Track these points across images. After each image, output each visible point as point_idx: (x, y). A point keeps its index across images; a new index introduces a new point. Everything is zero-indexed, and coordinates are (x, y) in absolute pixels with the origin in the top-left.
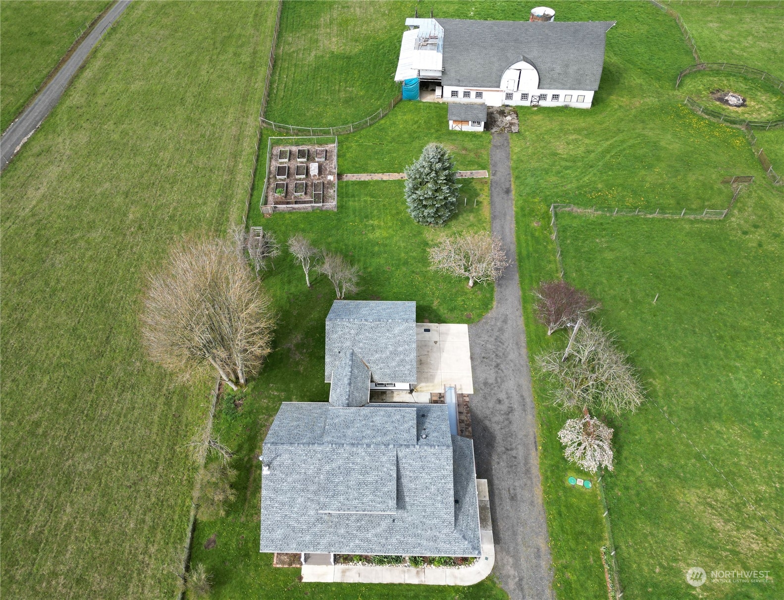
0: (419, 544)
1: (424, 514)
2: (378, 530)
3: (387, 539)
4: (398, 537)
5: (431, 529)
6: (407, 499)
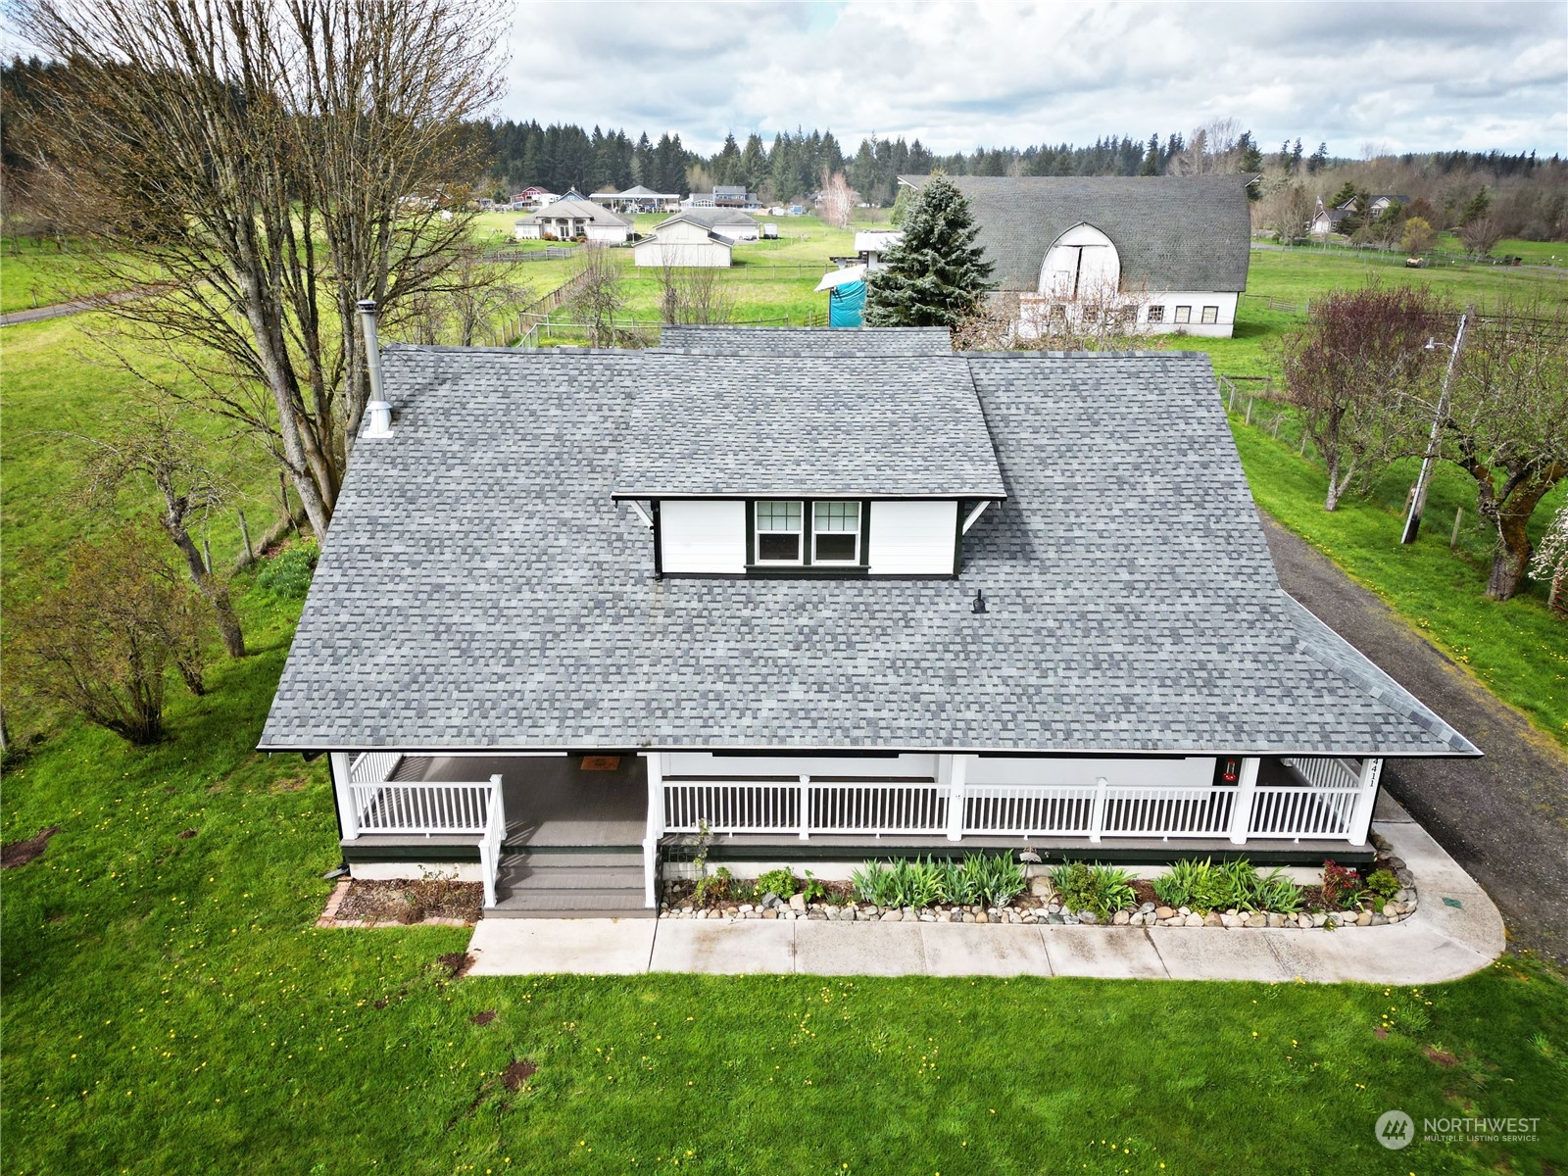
0: (1127, 701)
1: (1125, 576)
2: (904, 643)
3: (952, 680)
4: (1006, 671)
5: (1176, 637)
6: (1036, 523)
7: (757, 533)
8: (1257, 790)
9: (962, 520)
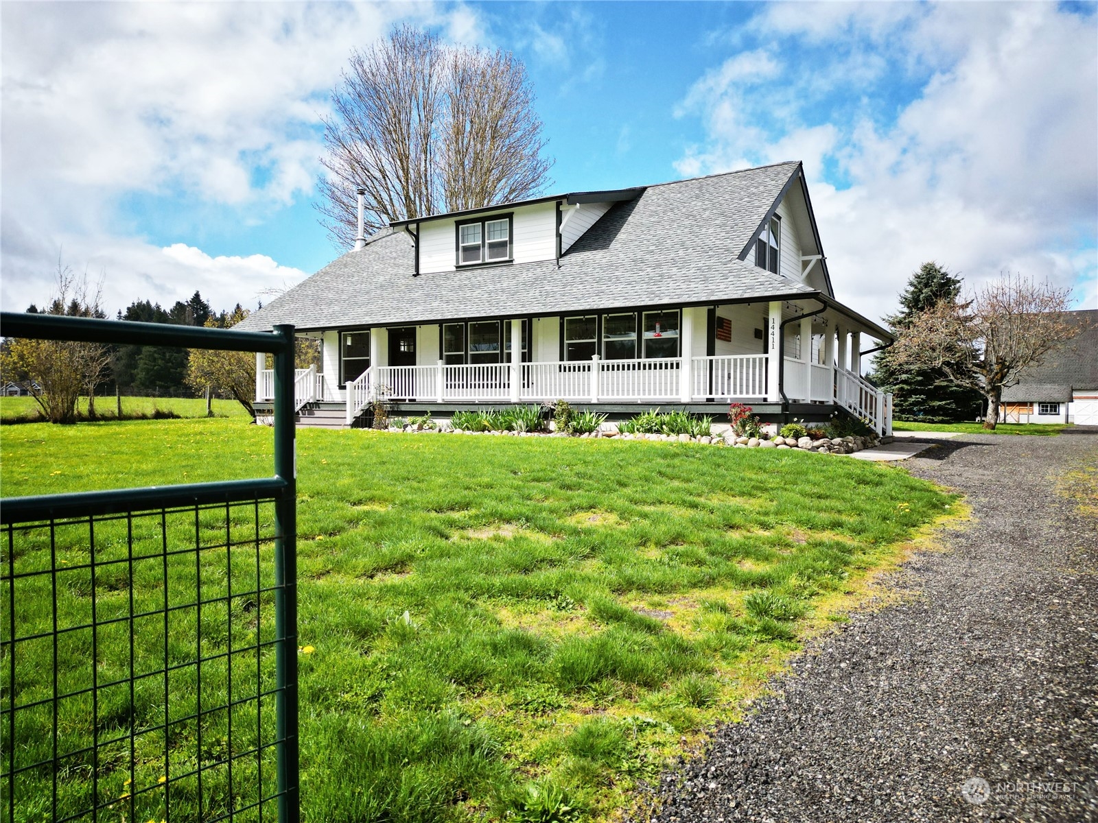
7: (461, 245)
8: (694, 358)
9: (559, 222)
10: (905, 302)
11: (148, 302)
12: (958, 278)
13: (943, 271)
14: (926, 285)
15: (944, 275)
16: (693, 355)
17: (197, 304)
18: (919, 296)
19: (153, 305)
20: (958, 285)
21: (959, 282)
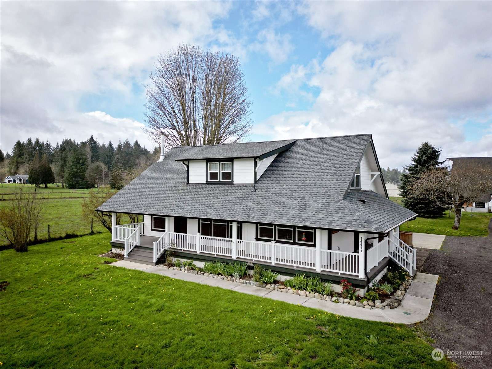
7: (209, 172)
8: (322, 250)
9: (255, 166)
10: (415, 160)
11: (70, 139)
12: (439, 150)
13: (432, 146)
14: (424, 153)
15: (433, 148)
16: (321, 248)
17: (92, 141)
18: (421, 158)
19: (72, 140)
20: (439, 153)
21: (439, 151)
